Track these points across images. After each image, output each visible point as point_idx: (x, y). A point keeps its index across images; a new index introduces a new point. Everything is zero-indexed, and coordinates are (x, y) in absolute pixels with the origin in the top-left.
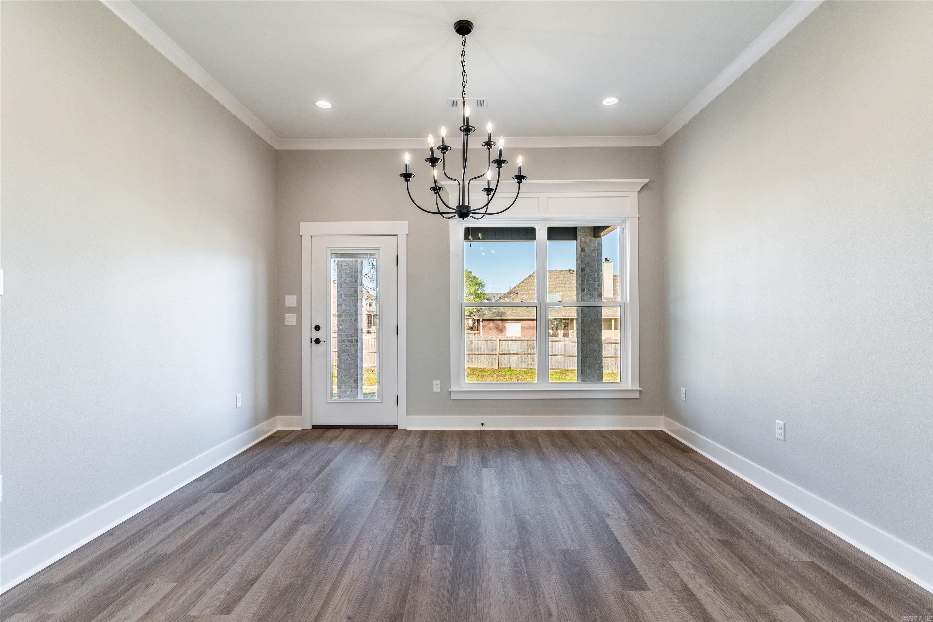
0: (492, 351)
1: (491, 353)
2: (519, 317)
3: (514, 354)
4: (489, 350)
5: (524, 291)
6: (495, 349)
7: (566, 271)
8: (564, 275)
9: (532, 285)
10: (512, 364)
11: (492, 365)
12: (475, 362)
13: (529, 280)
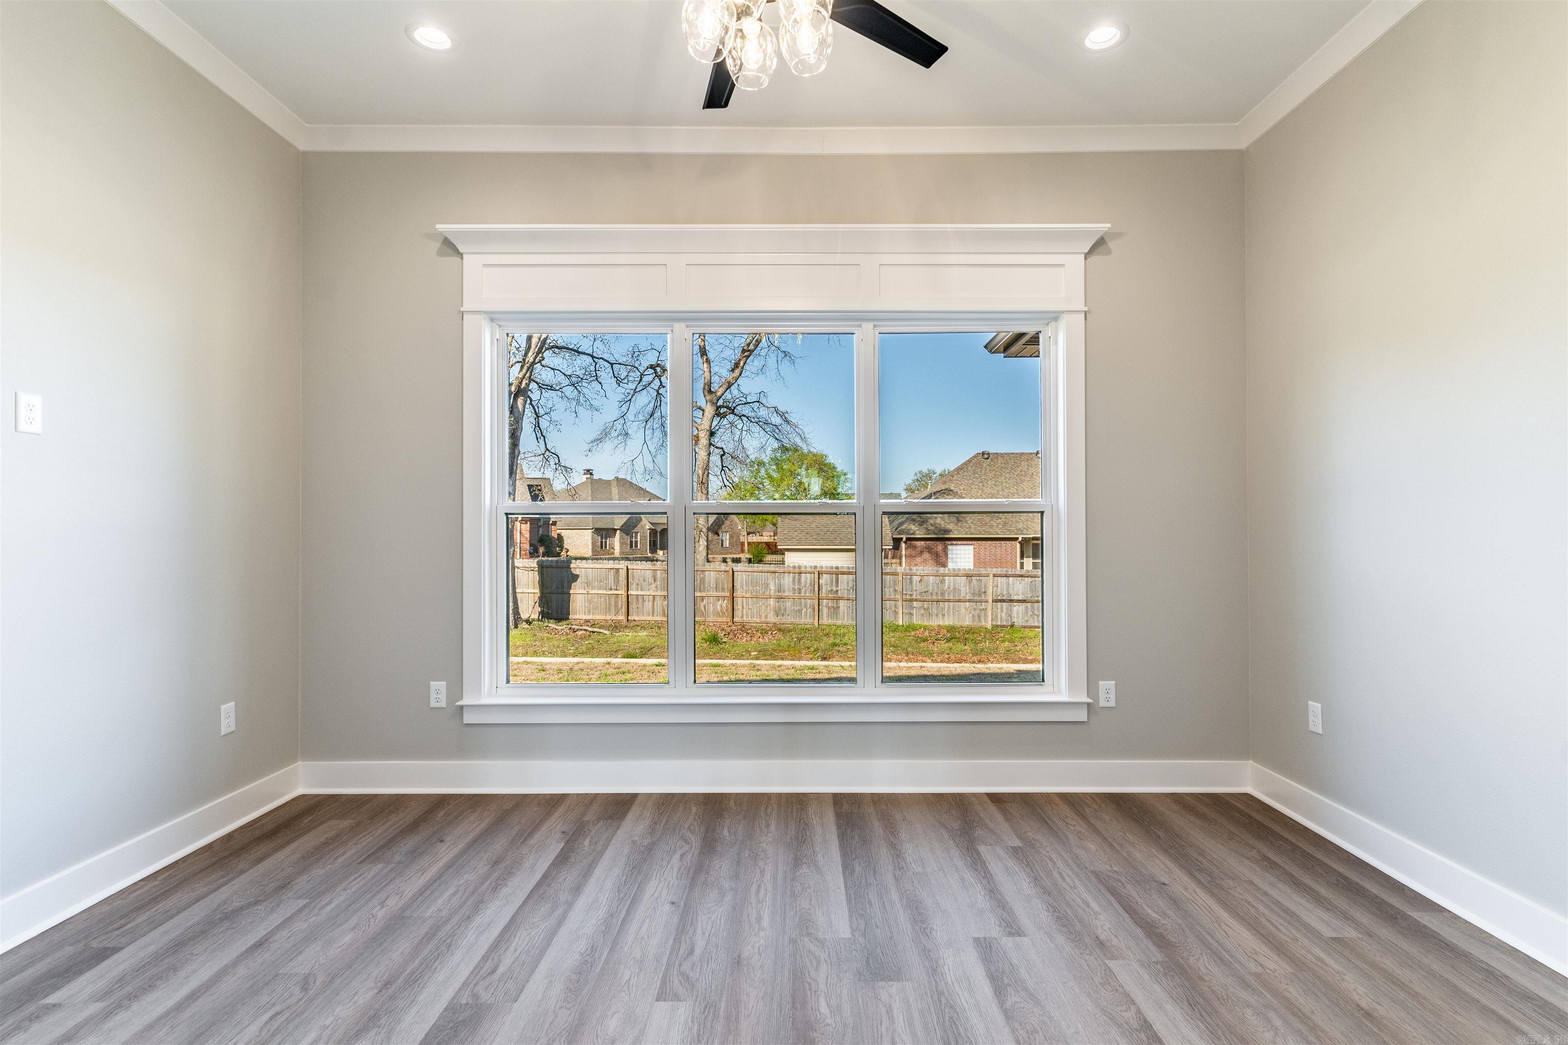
0: (980, 595)
1: (977, 598)
2: (972, 534)
3: (1019, 601)
4: (974, 594)
5: (962, 488)
6: (985, 592)
7: (1031, 454)
8: (1027, 461)
9: (974, 478)
10: (1014, 620)
11: (980, 620)
12: (949, 615)
13: (967, 469)
